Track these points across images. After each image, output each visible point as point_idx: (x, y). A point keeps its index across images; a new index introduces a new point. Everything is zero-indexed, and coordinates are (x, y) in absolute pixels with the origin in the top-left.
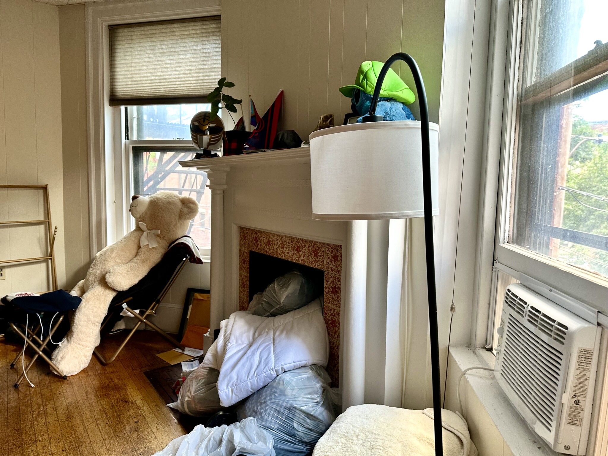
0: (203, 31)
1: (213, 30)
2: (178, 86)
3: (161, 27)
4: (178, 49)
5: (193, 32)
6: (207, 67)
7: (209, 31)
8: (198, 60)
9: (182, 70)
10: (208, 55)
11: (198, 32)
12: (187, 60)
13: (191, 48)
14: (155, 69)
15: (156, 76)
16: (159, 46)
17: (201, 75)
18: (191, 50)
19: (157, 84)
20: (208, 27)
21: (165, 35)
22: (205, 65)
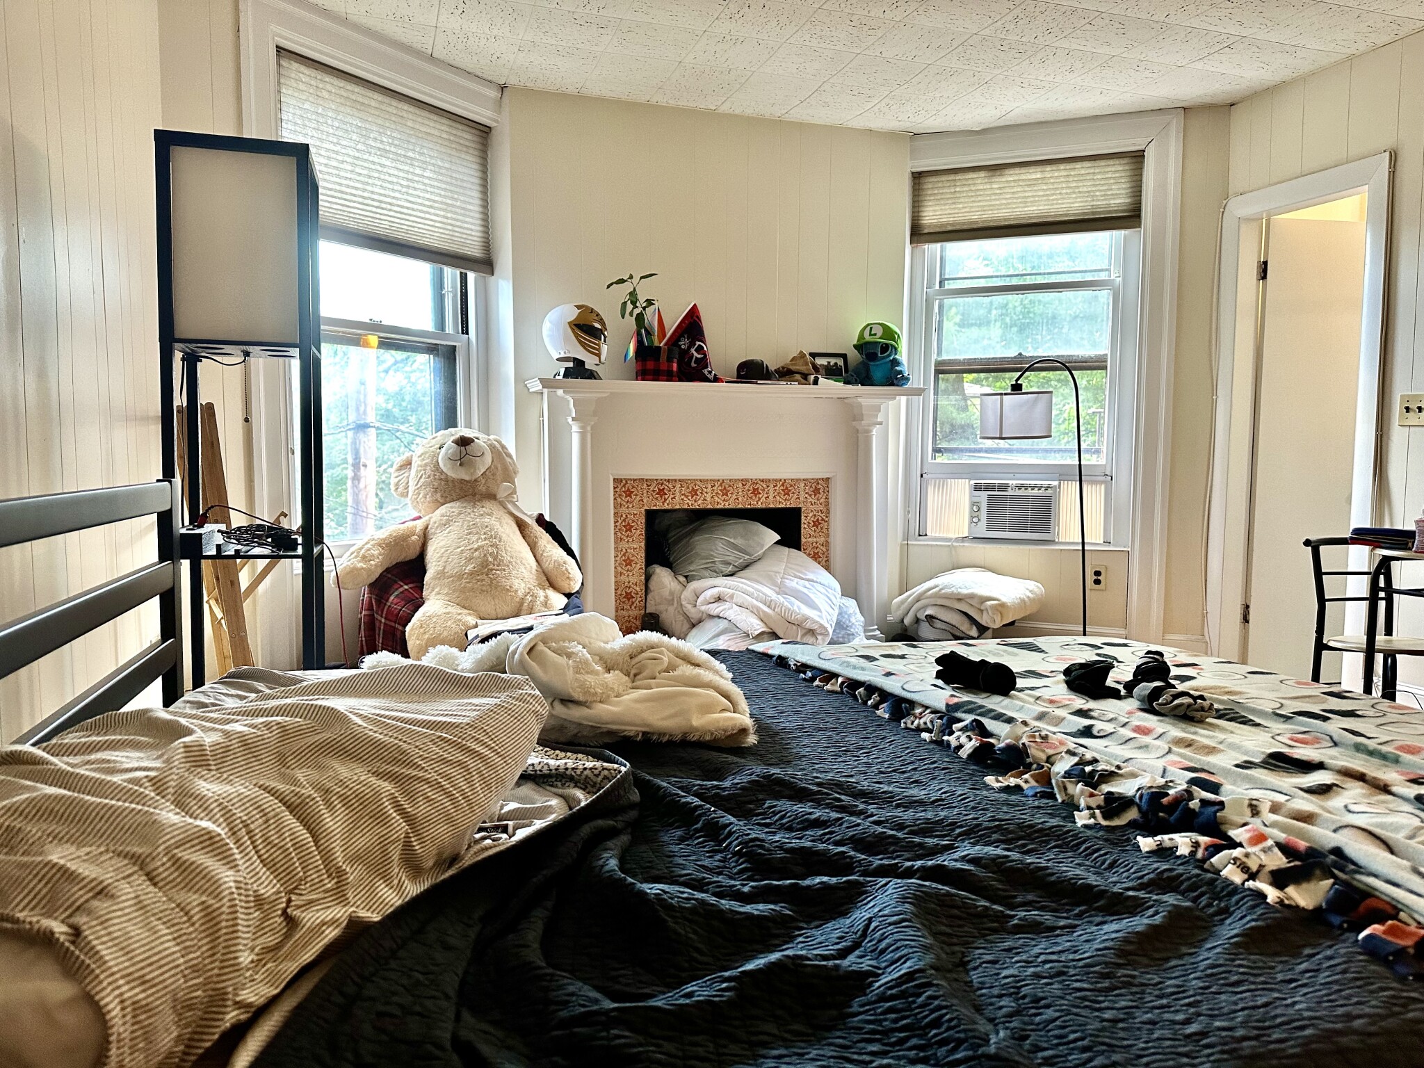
0: (452, 138)
1: (467, 144)
2: (414, 224)
3: (380, 99)
4: (410, 154)
5: (436, 133)
6: (458, 204)
7: (461, 141)
8: (444, 186)
9: (419, 197)
10: (459, 183)
11: (444, 136)
12: (426, 181)
13: (433, 161)
14: (370, 177)
15: (372, 192)
16: (376, 135)
17: (449, 215)
18: (434, 165)
19: (374, 210)
20: (459, 133)
21: (387, 116)
22: (456, 200)
